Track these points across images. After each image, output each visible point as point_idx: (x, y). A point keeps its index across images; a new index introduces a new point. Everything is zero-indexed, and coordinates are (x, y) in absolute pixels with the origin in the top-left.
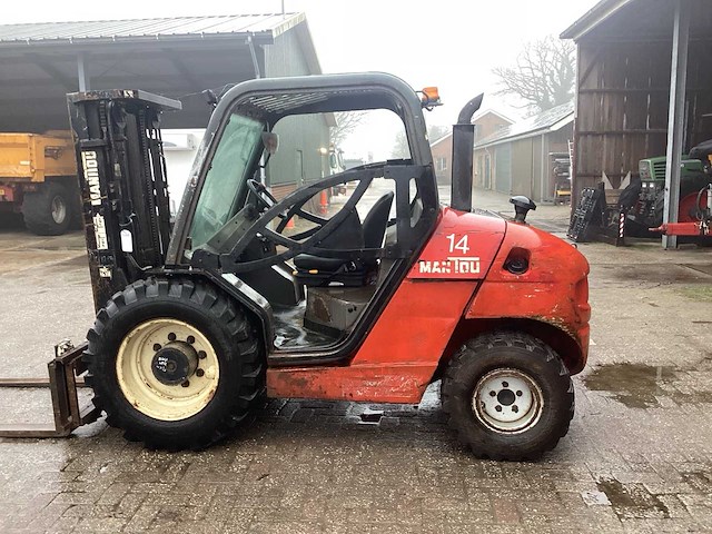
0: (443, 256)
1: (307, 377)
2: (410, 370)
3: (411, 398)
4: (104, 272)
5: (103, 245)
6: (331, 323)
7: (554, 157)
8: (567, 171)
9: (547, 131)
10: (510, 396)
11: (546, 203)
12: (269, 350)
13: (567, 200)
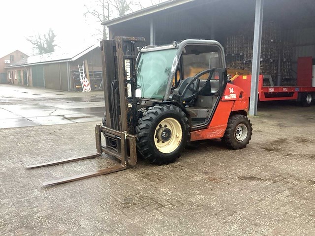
0: (229, 94)
1: (200, 133)
2: (222, 127)
3: (221, 136)
4: (130, 105)
5: (130, 95)
6: (197, 117)
7: (73, 72)
8: (79, 78)
9: (70, 60)
10: (238, 132)
11: (71, 91)
12: (191, 126)
13: (80, 90)
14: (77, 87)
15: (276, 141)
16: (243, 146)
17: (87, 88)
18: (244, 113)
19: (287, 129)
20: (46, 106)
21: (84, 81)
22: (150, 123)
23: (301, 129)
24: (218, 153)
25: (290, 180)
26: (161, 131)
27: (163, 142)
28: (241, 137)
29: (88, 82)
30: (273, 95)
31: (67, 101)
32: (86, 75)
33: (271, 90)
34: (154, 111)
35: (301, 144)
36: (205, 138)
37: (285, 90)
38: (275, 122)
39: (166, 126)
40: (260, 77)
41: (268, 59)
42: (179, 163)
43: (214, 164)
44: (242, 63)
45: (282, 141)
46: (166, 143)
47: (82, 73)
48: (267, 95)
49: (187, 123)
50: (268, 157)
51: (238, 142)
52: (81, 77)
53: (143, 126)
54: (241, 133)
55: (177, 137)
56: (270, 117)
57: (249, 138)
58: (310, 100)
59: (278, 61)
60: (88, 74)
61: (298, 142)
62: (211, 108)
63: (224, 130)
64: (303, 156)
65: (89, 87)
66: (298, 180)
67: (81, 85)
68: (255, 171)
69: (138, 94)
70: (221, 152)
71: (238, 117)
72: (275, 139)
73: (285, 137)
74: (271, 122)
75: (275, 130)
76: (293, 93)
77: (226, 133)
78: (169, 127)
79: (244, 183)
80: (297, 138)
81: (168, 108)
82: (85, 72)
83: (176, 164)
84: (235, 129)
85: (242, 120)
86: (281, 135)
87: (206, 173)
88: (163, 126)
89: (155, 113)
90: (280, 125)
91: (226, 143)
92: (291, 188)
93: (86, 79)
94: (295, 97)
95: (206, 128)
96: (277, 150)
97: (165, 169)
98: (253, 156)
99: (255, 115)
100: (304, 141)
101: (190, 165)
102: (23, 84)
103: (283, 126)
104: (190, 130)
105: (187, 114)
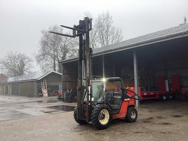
1: (116, 115)
2: (125, 113)
3: (125, 116)
4: (89, 104)
5: (90, 100)
6: (114, 108)
7: (38, 86)
8: (41, 89)
9: (37, 80)
10: (132, 115)
11: (37, 97)
12: (112, 112)
13: (42, 96)
14: (40, 94)
15: (148, 118)
16: (134, 121)
17: (46, 95)
18: (133, 106)
19: (153, 113)
20: (30, 107)
21: (44, 91)
22: (97, 112)
23: (160, 113)
24: (124, 124)
25: (153, 132)
26: (101, 115)
27: (102, 120)
28: (133, 117)
29: (46, 91)
30: (146, 96)
31: (39, 103)
32: (45, 88)
33: (145, 94)
34: (98, 107)
35: (159, 119)
36: (118, 118)
37: (152, 93)
38: (148, 110)
39: (102, 113)
40: (139, 88)
41: (142, 78)
42: (109, 129)
43: (123, 128)
44: (130, 80)
45: (151, 118)
46: (103, 120)
47: (43, 86)
48: (144, 96)
49: (111, 111)
50: (145, 125)
51: (132, 119)
52: (42, 89)
53: (94, 113)
54: (133, 115)
55: (107, 118)
56: (146, 108)
57: (136, 117)
58: (165, 98)
59: (147, 78)
60: (46, 87)
61: (158, 118)
62: (120, 104)
63: (126, 114)
64: (159, 124)
65: (47, 94)
66: (156, 132)
67: (42, 93)
68: (140, 130)
69: (93, 100)
70: (125, 124)
71: (131, 108)
72: (148, 117)
73: (152, 116)
74: (146, 110)
75: (148, 113)
76: (156, 95)
77: (127, 115)
78: (104, 113)
79: (136, 134)
80: (157, 117)
81: (103, 105)
82: (45, 86)
83: (108, 129)
84: (130, 113)
85: (133, 109)
86: (150, 116)
87: (120, 132)
88: (101, 113)
89: (99, 108)
90: (150, 111)
91: (127, 120)
92: (153, 135)
93: (45, 90)
94: (157, 97)
95: (118, 113)
96: (149, 122)
97: (104, 131)
98: (139, 125)
99: (139, 107)
100: (160, 118)
101: (113, 129)
102: (5, 93)
103: (151, 112)
104: (113, 114)
105: (111, 107)
